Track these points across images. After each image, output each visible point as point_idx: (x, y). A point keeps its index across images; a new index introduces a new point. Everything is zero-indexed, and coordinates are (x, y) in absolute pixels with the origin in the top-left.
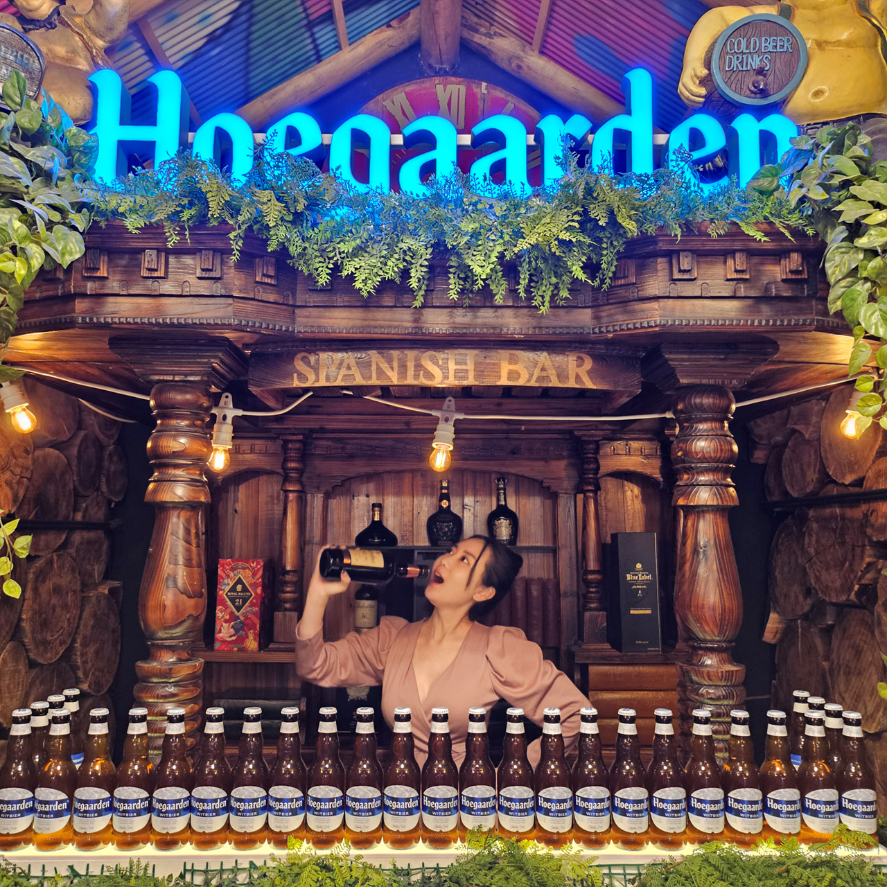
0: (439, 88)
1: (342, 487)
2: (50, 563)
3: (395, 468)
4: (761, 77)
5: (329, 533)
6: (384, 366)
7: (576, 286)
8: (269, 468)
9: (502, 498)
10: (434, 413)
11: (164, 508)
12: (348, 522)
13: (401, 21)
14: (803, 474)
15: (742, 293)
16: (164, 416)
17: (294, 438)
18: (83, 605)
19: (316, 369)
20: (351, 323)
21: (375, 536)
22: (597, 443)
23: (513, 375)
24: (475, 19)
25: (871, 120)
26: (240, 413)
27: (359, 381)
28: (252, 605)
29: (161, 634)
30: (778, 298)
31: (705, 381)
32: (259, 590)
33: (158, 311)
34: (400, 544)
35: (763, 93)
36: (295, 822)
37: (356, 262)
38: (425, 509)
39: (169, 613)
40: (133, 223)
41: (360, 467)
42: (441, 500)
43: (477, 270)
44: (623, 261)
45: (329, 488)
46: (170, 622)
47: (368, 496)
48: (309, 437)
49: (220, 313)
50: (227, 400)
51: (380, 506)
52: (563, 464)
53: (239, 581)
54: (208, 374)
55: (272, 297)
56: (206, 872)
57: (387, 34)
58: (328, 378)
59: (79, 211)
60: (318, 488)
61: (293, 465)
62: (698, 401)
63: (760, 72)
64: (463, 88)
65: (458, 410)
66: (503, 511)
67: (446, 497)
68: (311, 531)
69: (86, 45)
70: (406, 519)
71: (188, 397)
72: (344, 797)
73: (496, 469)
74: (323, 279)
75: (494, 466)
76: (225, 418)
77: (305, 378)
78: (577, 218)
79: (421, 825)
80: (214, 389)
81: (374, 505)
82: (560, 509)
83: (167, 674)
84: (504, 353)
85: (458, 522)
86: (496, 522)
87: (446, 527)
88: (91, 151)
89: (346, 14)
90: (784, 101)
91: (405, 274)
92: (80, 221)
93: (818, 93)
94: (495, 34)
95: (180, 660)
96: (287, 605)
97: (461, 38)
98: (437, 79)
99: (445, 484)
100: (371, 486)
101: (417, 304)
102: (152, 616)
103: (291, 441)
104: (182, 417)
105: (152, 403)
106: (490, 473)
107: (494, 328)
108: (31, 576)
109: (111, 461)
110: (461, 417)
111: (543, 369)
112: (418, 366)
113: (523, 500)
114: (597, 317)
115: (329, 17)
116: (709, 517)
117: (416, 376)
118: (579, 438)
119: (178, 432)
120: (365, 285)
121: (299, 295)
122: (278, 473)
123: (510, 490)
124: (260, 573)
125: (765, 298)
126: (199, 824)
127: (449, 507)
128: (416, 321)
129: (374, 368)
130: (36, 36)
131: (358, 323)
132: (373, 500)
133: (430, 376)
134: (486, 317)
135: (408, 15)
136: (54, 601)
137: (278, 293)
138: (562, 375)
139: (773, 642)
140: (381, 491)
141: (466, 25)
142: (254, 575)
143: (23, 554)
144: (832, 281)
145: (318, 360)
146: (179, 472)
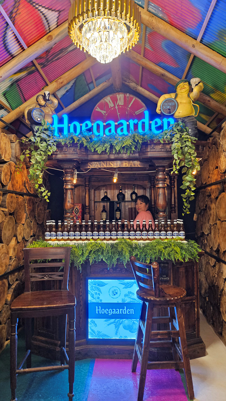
0: (118, 95)
1: (98, 188)
2: (39, 204)
3: (109, 183)
4: (169, 110)
5: (95, 198)
6: (103, 164)
7: (134, 151)
8: (82, 184)
9: (134, 190)
10: (114, 172)
11: (67, 189)
12: (100, 196)
13: (109, 80)
14: (199, 183)
15: (162, 150)
16: (66, 174)
17: (87, 177)
18: (45, 214)
19: (92, 165)
20: (98, 157)
21: (106, 199)
22: (154, 177)
23: (125, 165)
24: (126, 79)
25: (189, 117)
26: (78, 173)
27: (99, 167)
28: (79, 213)
29: (68, 211)
30: (169, 151)
31: (160, 165)
32: (81, 210)
33: (66, 156)
34: (111, 200)
35: (170, 113)
36: (91, 237)
37: (98, 148)
38: (117, 193)
39: (69, 207)
40: (63, 143)
41: (101, 184)
42: (120, 191)
43: (117, 149)
44: (142, 146)
45: (95, 188)
46: (69, 209)
47: (104, 190)
48: (90, 177)
49: (76, 156)
50: (76, 170)
51: (106, 192)
52: (147, 181)
53: (77, 208)
54: (74, 166)
55: (84, 153)
56: (78, 244)
57: (106, 83)
58: (94, 167)
59: (55, 142)
60: (93, 188)
61: (87, 183)
62: (159, 168)
63: (169, 109)
64: (123, 95)
65: (118, 171)
66: (134, 193)
67: (121, 190)
68: (91, 198)
69: (51, 110)
70: (112, 195)
71: (70, 170)
72: (99, 234)
73: (132, 183)
74: (93, 151)
75: (131, 183)
76: (75, 173)
77: (90, 166)
78: (132, 141)
79: (111, 238)
80: (74, 168)
81: (105, 192)
82: (146, 192)
83: (69, 217)
84: (124, 161)
85: (124, 196)
86: (132, 195)
87: (121, 196)
88: (54, 131)
89: (95, 81)
90: (174, 114)
91: (106, 150)
92: (55, 144)
93: (179, 113)
94: (130, 82)
95: (71, 215)
96: (87, 213)
97: (122, 83)
98: (117, 93)
99: (121, 187)
100: (105, 188)
101: (108, 154)
102: (66, 207)
103: (86, 178)
104: (69, 174)
105: (64, 171)
106: (131, 184)
107: (122, 157)
108: (36, 206)
109: (48, 183)
110: (119, 172)
111: (131, 164)
112: (109, 164)
113: (139, 190)
114: (139, 155)
115: (92, 82)
116: (161, 189)
117: (109, 166)
118: (150, 176)
119: (69, 176)
120: (99, 152)
121: (89, 153)
122: (84, 185)
123: (136, 188)
124: (81, 206)
125: (167, 151)
126: (76, 237)
127: (122, 192)
128: (108, 156)
129: (102, 164)
130: (42, 108)
131: (99, 157)
132: (105, 191)
133: (111, 165)
134: (120, 155)
135: (110, 79)
136: (40, 211)
137: (85, 153)
138: (134, 165)
139: (196, 220)
140: (107, 189)
141: (123, 79)
142: (80, 207)
143: (49, 195)
144: (172, 150)
145: (92, 164)
146: (69, 183)
